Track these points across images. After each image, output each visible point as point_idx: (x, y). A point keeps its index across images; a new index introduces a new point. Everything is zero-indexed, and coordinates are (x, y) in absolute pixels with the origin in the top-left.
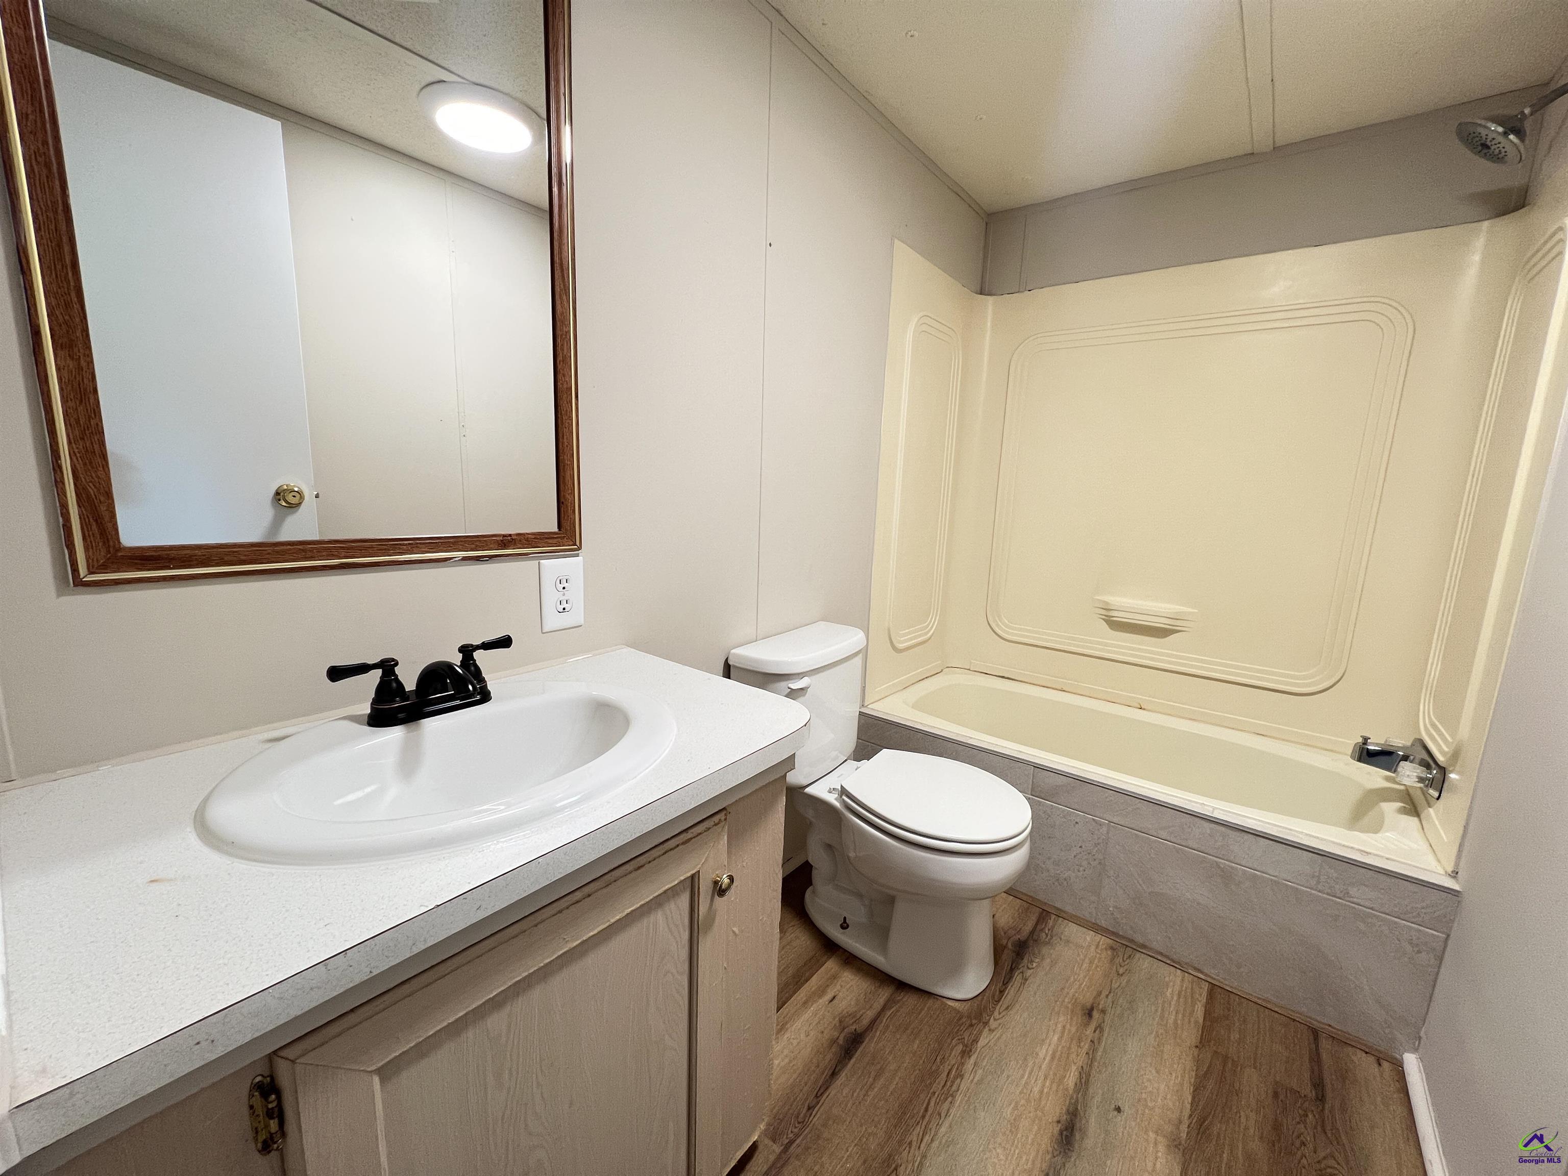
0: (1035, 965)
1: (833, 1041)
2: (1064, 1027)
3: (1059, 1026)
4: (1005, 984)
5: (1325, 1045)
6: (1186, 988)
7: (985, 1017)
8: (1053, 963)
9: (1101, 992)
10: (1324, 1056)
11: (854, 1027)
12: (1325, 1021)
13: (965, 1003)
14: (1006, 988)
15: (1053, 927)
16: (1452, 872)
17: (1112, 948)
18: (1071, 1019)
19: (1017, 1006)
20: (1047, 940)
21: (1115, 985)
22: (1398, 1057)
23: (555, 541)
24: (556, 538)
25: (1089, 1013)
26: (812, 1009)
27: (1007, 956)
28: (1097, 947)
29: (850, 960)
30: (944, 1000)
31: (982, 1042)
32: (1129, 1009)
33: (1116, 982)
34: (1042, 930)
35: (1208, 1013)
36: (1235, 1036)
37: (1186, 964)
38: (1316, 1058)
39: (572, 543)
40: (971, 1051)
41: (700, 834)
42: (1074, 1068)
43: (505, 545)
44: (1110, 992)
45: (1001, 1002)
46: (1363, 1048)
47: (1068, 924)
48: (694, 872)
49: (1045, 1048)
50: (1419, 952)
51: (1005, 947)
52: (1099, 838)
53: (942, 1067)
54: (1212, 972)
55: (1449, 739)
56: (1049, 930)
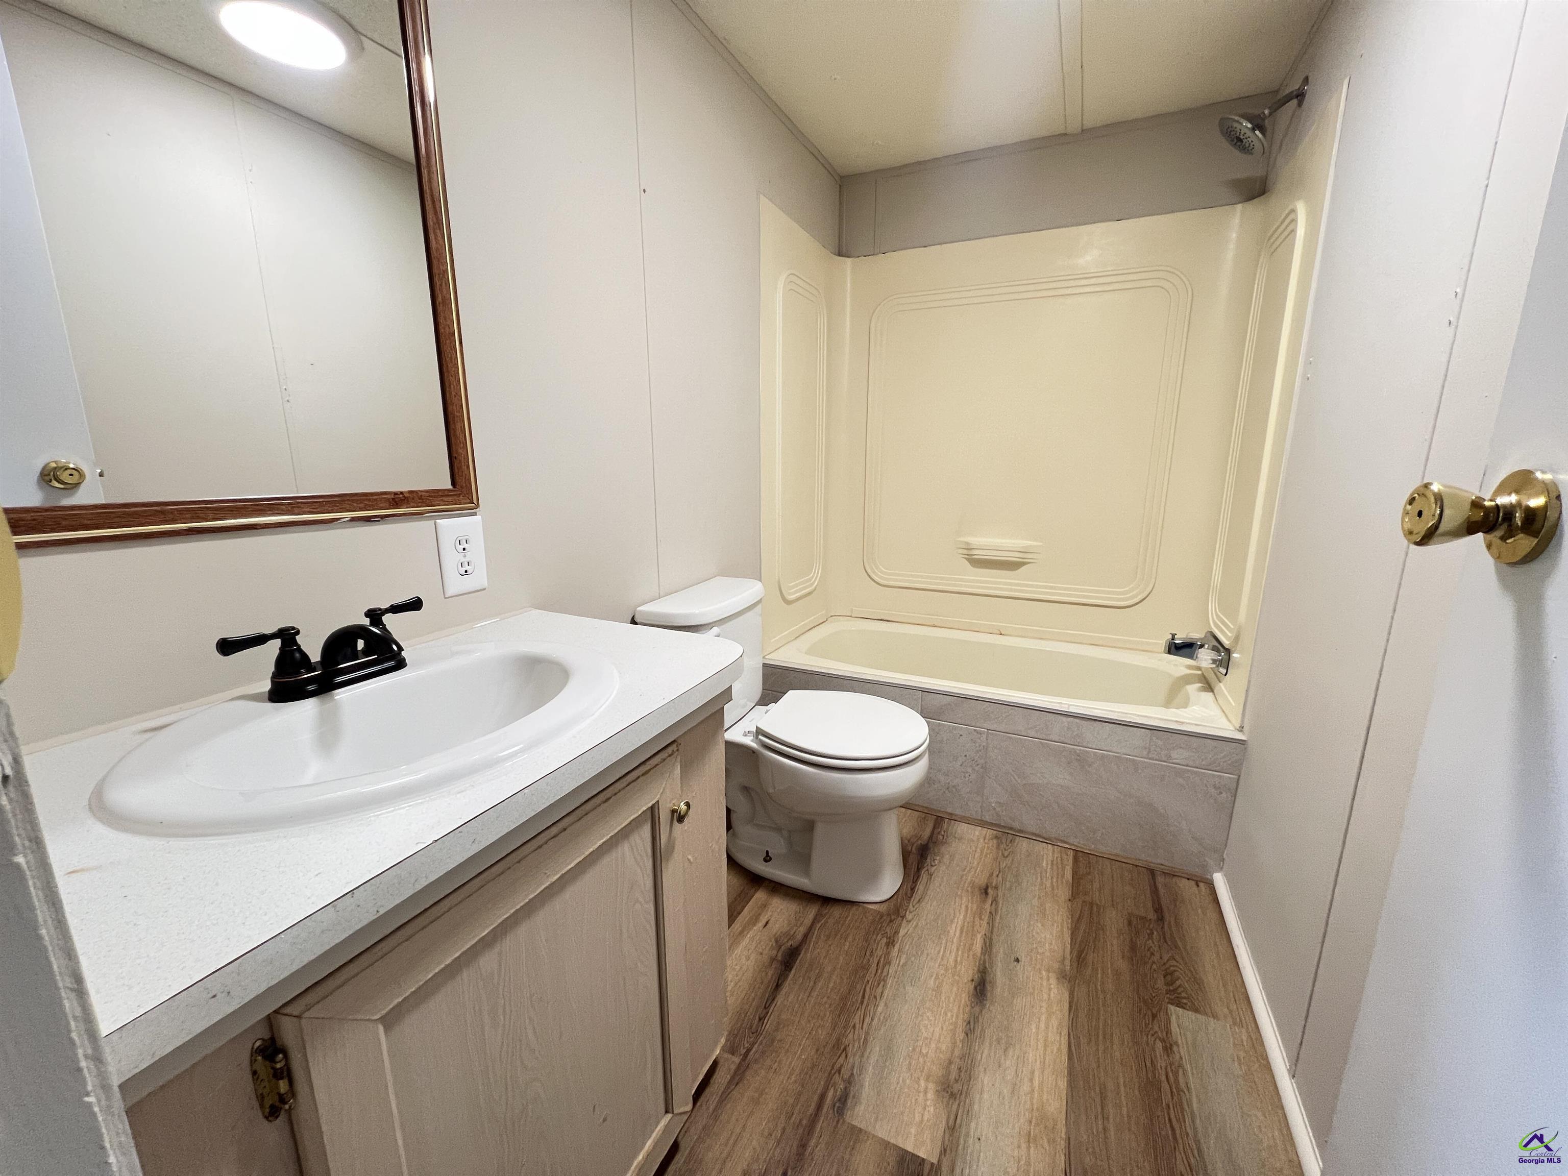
0: (936, 862)
1: (773, 959)
2: (967, 906)
3: (963, 907)
4: (915, 882)
5: (1160, 880)
6: (1057, 857)
7: (902, 913)
8: (952, 857)
9: (992, 873)
10: (1160, 886)
11: (789, 944)
12: (1159, 861)
13: (882, 905)
14: (916, 886)
15: (947, 829)
16: (1240, 727)
17: (996, 837)
18: (972, 898)
19: (927, 898)
20: (944, 840)
21: (1003, 865)
22: (1209, 877)
23: (450, 499)
24: (451, 495)
25: (985, 891)
26: (748, 936)
27: (913, 859)
28: (985, 839)
29: (777, 888)
30: (866, 905)
31: (902, 932)
32: (1015, 882)
33: (1003, 863)
34: (939, 833)
35: (1074, 873)
36: (1096, 885)
37: (1055, 838)
38: (1155, 891)
39: (469, 501)
40: (894, 941)
41: (657, 765)
42: (979, 936)
43: (397, 504)
44: (999, 872)
45: (913, 898)
46: (1186, 876)
47: (959, 824)
48: (654, 802)
49: (954, 926)
50: (1221, 793)
51: (910, 852)
52: (980, 746)
53: (871, 959)
54: (1075, 841)
55: (1232, 627)
56: (944, 832)
